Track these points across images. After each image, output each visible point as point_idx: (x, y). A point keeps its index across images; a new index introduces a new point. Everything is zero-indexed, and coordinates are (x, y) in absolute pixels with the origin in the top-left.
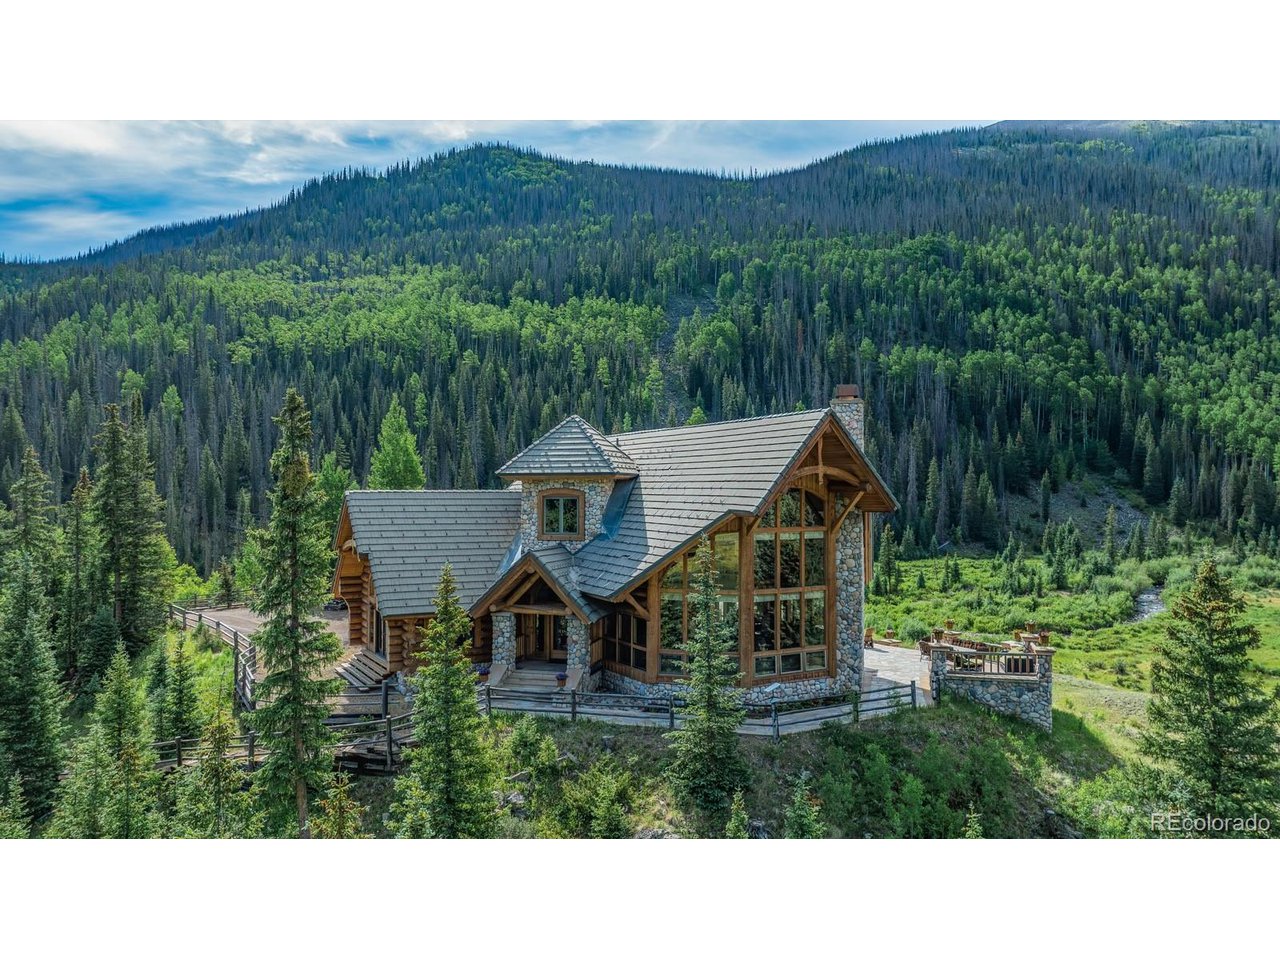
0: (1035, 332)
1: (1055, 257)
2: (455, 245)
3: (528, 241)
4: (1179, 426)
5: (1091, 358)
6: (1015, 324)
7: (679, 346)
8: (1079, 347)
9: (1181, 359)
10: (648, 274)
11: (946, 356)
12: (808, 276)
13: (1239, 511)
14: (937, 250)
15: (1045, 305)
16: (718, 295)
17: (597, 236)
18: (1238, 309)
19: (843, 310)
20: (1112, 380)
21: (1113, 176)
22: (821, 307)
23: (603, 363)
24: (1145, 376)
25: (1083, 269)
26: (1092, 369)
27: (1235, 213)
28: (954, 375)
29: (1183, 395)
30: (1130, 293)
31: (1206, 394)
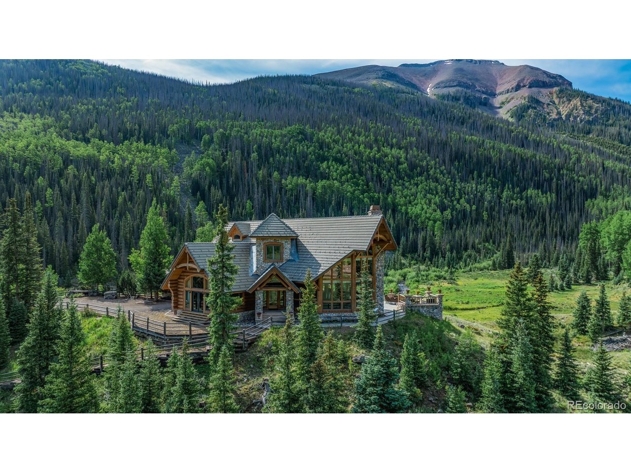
0: (346, 173)
1: (351, 140)
2: (45, 104)
3: (91, 107)
4: (402, 215)
5: (368, 186)
6: (337, 169)
7: (186, 170)
8: (363, 181)
9: (400, 187)
10: (164, 132)
11: (310, 182)
12: (247, 140)
13: (424, 250)
14: (302, 132)
15: (348, 161)
16: (202, 145)
17: (131, 108)
18: (418, 168)
19: (264, 158)
20: (376, 195)
21: (368, 105)
22: (254, 155)
23: (149, 176)
24: (387, 194)
25: (362, 147)
26: (368, 190)
27: (414, 128)
28: (314, 190)
29: (402, 202)
30: (380, 158)
31: (410, 203)
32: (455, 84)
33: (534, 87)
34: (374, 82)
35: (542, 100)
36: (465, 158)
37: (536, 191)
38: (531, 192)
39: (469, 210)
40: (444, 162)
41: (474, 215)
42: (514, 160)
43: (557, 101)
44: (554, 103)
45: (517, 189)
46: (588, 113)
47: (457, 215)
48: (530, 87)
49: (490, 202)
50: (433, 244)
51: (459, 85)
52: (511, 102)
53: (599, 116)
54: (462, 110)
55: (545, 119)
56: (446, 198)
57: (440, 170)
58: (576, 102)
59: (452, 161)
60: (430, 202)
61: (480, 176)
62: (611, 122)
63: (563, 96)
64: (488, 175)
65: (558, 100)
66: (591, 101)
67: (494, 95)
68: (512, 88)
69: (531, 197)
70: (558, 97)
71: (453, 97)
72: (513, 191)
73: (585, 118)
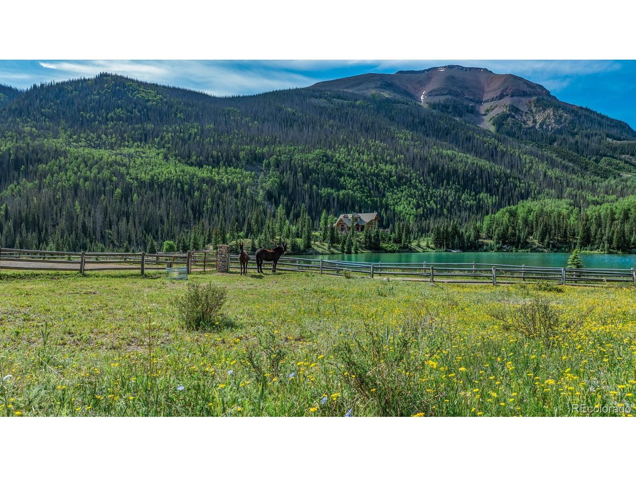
0: (356, 185)
1: (358, 159)
4: (391, 211)
5: (370, 193)
6: (351, 182)
8: (367, 190)
9: (391, 193)
10: (236, 157)
11: (335, 192)
12: (293, 164)
14: (325, 155)
15: (357, 176)
18: (404, 179)
19: (306, 176)
20: (375, 199)
23: (248, 190)
24: (382, 198)
25: (366, 164)
26: (370, 196)
27: (404, 144)
28: (338, 196)
29: (391, 203)
30: (378, 173)
31: (397, 203)
32: (446, 93)
33: (515, 96)
34: (373, 92)
35: (521, 108)
36: (439, 170)
37: (486, 195)
38: (483, 195)
39: (435, 208)
40: (423, 173)
41: (439, 212)
42: (476, 171)
43: (534, 110)
44: (532, 112)
45: (473, 193)
46: (558, 122)
47: (427, 211)
48: (512, 96)
49: (451, 202)
50: (408, 228)
51: (450, 93)
52: (494, 110)
53: (567, 125)
54: (448, 121)
55: (520, 128)
56: (421, 200)
57: (419, 180)
58: (550, 111)
59: (429, 173)
60: (410, 203)
61: (448, 184)
62: (576, 130)
63: (539, 105)
64: (454, 183)
65: (535, 108)
66: (562, 111)
67: (480, 102)
68: (497, 97)
69: (482, 198)
70: (535, 106)
71: (443, 106)
72: (470, 194)
73: (555, 126)
